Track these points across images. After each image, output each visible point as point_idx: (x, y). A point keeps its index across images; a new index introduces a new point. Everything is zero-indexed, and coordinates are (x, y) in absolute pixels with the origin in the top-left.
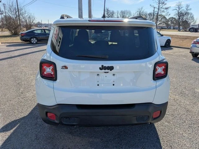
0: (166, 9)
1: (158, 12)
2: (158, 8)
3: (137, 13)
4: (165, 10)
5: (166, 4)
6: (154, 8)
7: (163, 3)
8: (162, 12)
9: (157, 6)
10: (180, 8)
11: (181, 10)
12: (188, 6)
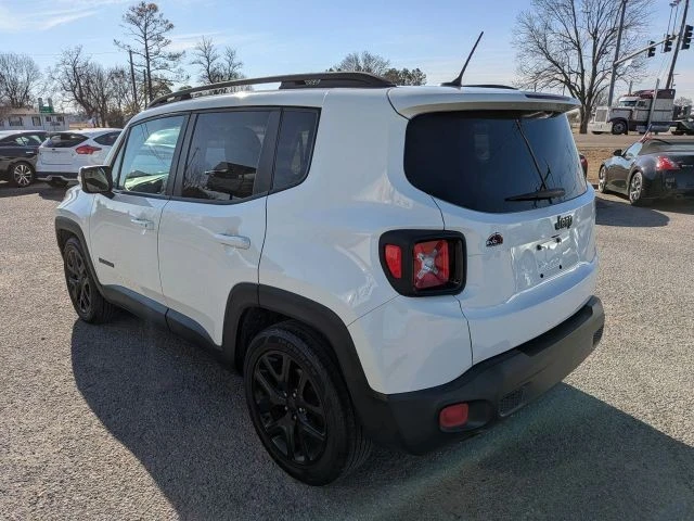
0: (174, 57)
1: (148, 68)
2: (144, 53)
3: (62, 68)
4: (170, 63)
5: (168, 42)
6: (130, 52)
7: (160, 39)
8: (162, 68)
9: (139, 46)
10: (211, 58)
11: (214, 65)
12: (231, 55)
